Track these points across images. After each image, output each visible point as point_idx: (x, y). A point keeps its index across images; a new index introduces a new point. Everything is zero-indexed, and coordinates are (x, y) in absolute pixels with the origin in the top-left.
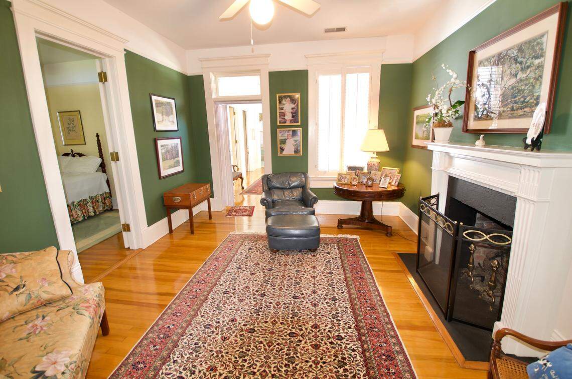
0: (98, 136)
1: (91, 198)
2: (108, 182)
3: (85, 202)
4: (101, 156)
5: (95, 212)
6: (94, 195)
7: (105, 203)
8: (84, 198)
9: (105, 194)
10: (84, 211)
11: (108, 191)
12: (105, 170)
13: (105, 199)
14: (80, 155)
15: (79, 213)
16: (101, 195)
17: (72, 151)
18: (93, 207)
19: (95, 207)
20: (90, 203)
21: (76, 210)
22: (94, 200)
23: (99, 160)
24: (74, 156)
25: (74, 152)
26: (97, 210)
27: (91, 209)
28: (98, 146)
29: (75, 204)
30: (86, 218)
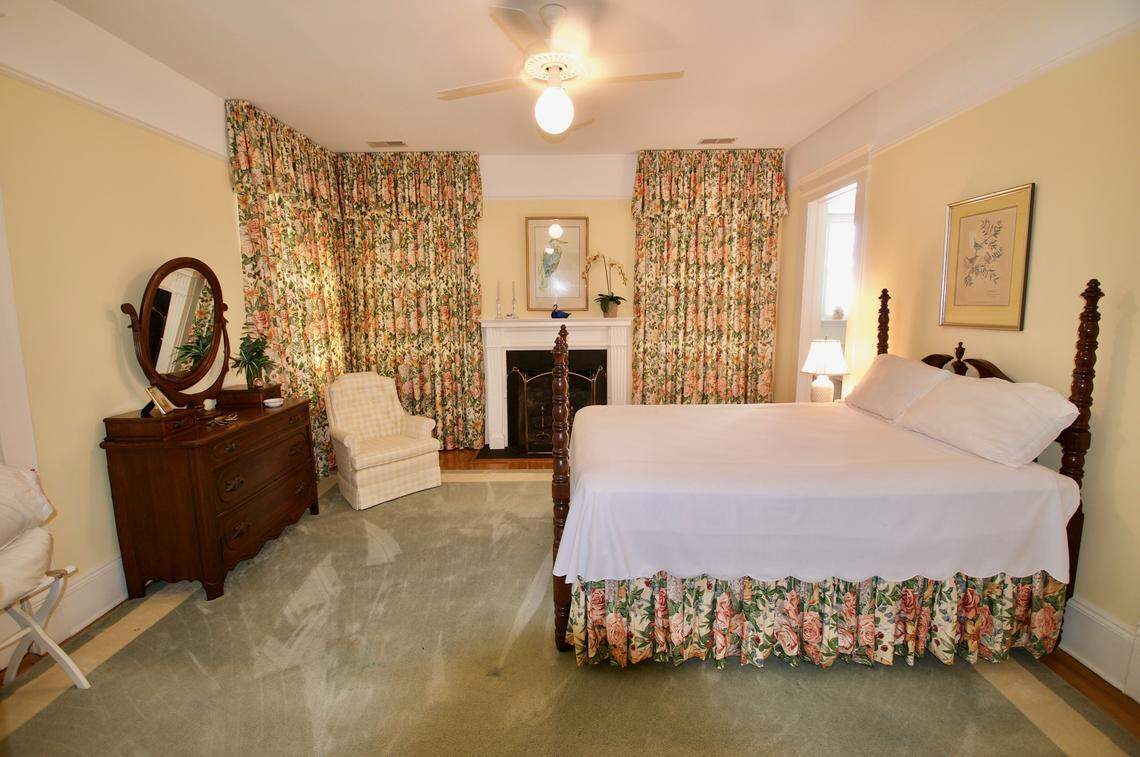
0: (1093, 292)
1: (965, 582)
2: (1075, 528)
3: (928, 593)
4: (1082, 395)
5: (960, 648)
6: (980, 574)
7: (1026, 621)
8: (933, 576)
9: (1037, 584)
10: (911, 629)
11: (1062, 576)
12: (1081, 462)
13: (1030, 603)
14: (987, 370)
15: (889, 631)
16: (1016, 581)
17: (960, 351)
18: (962, 623)
19: (970, 628)
20: (950, 606)
21: (878, 614)
22: (975, 596)
23: (1069, 413)
24: (960, 369)
25: (965, 357)
26: (972, 645)
27: (947, 632)
28: (1079, 345)
29: (881, 587)
30: (911, 660)
